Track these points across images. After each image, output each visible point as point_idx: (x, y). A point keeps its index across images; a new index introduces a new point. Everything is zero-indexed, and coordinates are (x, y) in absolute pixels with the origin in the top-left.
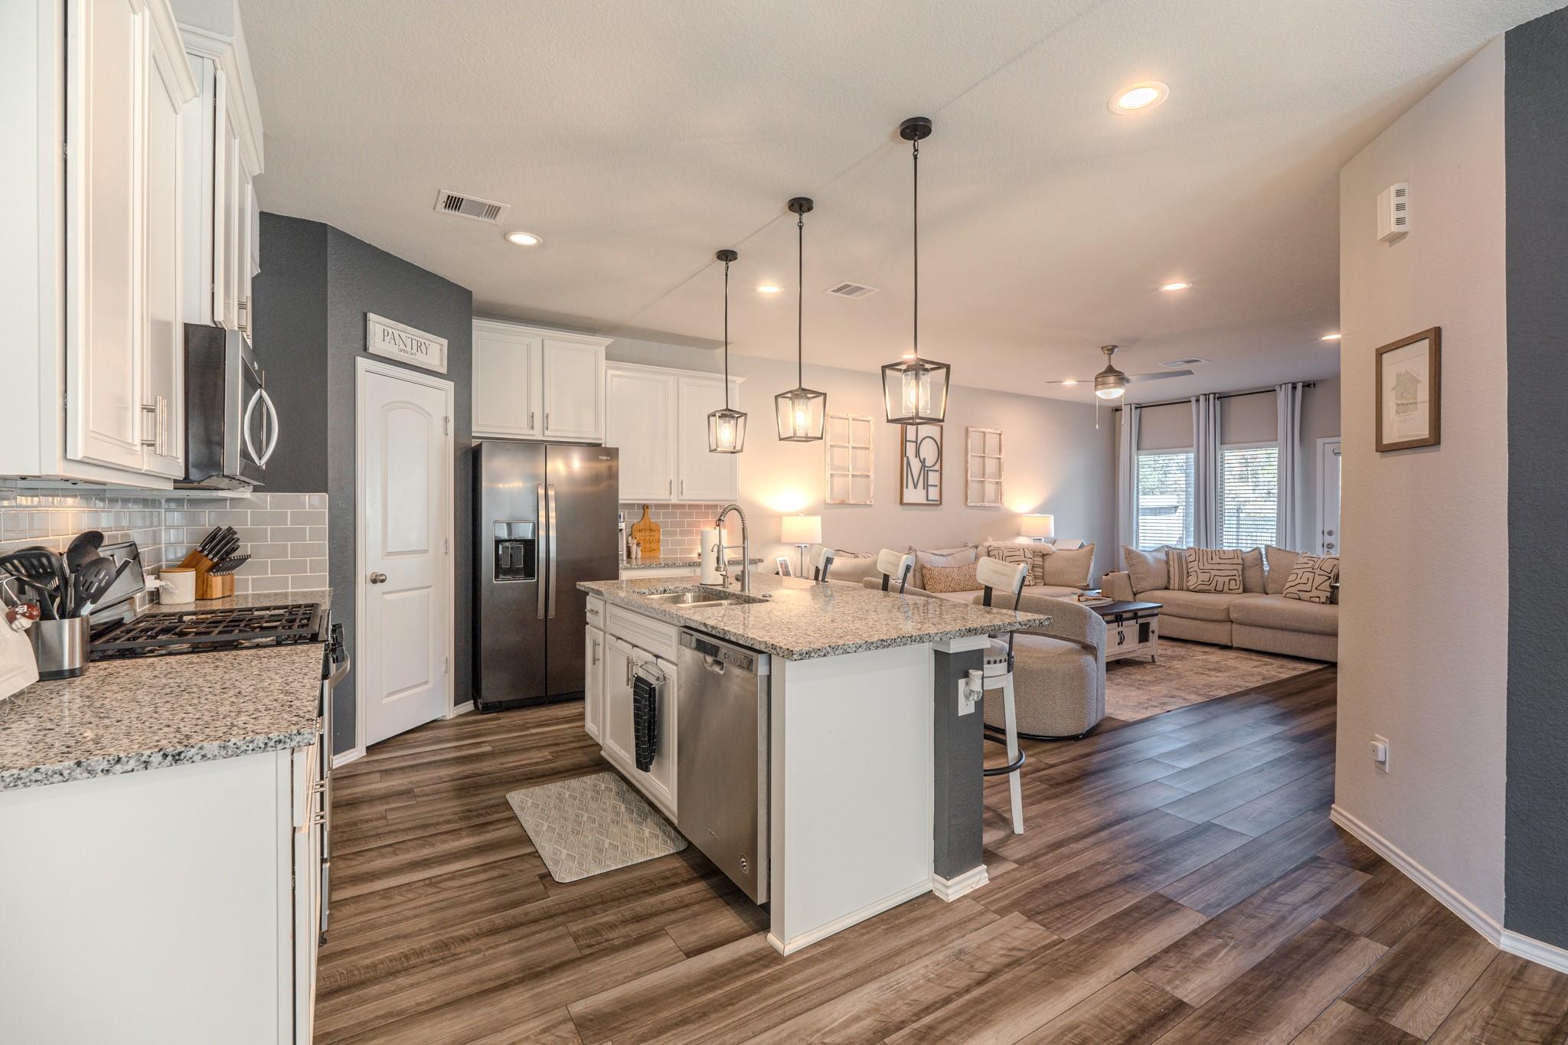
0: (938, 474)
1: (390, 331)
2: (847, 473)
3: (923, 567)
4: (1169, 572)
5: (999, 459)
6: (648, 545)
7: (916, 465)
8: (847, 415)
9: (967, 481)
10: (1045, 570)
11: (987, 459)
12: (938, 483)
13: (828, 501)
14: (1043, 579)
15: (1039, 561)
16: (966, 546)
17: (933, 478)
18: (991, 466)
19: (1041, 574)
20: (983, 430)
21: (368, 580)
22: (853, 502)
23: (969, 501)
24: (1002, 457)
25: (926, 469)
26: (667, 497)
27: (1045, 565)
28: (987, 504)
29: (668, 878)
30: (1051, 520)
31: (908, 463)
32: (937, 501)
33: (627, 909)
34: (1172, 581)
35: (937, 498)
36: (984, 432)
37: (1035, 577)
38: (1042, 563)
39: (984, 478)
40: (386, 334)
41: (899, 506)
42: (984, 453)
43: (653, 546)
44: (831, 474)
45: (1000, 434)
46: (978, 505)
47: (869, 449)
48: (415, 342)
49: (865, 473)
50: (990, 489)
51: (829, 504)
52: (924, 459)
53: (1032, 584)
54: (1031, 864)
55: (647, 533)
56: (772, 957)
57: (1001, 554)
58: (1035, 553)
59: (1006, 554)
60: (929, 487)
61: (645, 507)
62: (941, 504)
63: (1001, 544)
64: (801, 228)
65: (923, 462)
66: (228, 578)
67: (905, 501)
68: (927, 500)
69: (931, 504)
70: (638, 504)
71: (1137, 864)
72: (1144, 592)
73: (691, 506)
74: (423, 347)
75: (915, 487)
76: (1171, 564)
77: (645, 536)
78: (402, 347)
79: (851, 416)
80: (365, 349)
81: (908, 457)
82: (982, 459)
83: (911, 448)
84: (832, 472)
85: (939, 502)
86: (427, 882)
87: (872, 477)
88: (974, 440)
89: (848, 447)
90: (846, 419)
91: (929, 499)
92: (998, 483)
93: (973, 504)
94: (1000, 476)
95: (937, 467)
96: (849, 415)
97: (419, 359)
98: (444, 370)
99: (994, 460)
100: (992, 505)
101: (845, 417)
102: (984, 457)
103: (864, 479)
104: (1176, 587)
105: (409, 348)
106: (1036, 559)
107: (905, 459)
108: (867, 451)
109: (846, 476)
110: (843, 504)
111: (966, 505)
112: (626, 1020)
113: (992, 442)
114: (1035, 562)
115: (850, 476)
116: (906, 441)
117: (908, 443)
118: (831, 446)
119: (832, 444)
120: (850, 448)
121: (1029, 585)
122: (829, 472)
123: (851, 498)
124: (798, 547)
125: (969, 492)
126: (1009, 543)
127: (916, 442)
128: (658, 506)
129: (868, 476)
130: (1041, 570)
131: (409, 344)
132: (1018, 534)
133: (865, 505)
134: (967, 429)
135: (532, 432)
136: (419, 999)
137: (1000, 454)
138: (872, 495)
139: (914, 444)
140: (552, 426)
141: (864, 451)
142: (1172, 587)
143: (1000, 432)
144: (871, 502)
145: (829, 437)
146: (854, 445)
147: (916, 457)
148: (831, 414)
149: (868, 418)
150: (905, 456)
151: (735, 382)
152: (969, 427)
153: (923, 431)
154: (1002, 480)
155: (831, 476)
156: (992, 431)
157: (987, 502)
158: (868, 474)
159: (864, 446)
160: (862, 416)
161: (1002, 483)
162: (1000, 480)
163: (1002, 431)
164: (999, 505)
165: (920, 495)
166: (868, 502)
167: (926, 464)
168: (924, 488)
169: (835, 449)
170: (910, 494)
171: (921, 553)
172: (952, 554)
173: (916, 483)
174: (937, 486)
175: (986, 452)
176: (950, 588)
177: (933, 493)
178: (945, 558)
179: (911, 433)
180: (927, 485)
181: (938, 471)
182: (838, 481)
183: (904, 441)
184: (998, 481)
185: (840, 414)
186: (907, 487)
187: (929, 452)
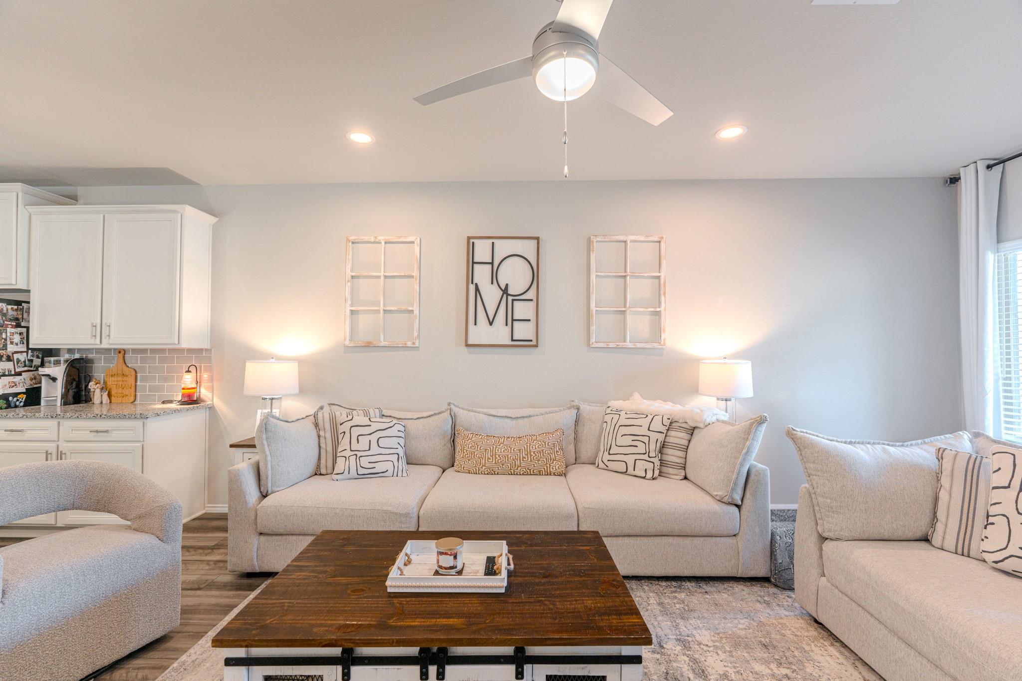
0: (532, 305)
2: (377, 308)
3: (458, 433)
4: (936, 500)
5: (658, 277)
7: (491, 295)
8: (376, 238)
9: (588, 312)
11: (629, 280)
12: (531, 315)
13: (347, 343)
14: (684, 468)
15: (680, 437)
17: (523, 310)
18: (639, 289)
19: (682, 461)
20: (621, 238)
22: (383, 344)
23: (593, 340)
24: (662, 274)
25: (510, 298)
27: (690, 446)
28: (630, 345)
31: (477, 289)
32: (531, 341)
34: (940, 526)
36: (625, 242)
37: (669, 465)
38: (686, 443)
39: (625, 307)
41: (465, 349)
42: (626, 272)
43: (127, 391)
45: (660, 242)
46: (611, 345)
47: (411, 277)
49: (404, 308)
50: (637, 323)
51: (347, 347)
52: (507, 285)
53: (649, 475)
55: (120, 378)
57: (614, 422)
58: (673, 424)
59: (623, 421)
60: (515, 323)
61: (122, 352)
62: (537, 345)
65: (505, 291)
67: (470, 342)
68: (512, 340)
69: (516, 344)
70: (115, 349)
72: (837, 539)
73: (153, 351)
75: (491, 324)
76: (945, 481)
77: (118, 381)
79: (381, 238)
81: (476, 285)
82: (623, 280)
83: (482, 274)
84: (353, 308)
85: (535, 343)
87: (416, 312)
88: (603, 253)
89: (379, 277)
90: (374, 242)
91: (515, 338)
92: (655, 314)
93: (600, 345)
94: (659, 303)
95: (531, 294)
96: (379, 238)
99: (649, 281)
100: (639, 345)
101: (372, 239)
102: (625, 277)
103: (406, 316)
104: (950, 544)
106: (675, 434)
107: (472, 288)
108: (410, 280)
109: (378, 312)
110: (368, 347)
111: (588, 344)
113: (641, 254)
114: (670, 440)
115: (382, 312)
116: (474, 263)
117: (476, 266)
118: (353, 277)
119: (353, 274)
120: (382, 278)
121: (644, 478)
122: (349, 308)
123: (382, 339)
124: (267, 399)
125: (593, 328)
127: (492, 263)
128: (135, 351)
129: (412, 311)
130: (682, 454)
133: (405, 347)
134: (589, 242)
137: (659, 272)
138: (415, 335)
139: (490, 266)
141: (407, 280)
142: (937, 540)
143: (659, 240)
144: (414, 343)
145: (349, 267)
146: (387, 274)
147: (492, 283)
148: (352, 238)
149: (410, 239)
150: (472, 283)
151: (176, 212)
152: (592, 237)
153: (504, 248)
154: (662, 309)
155: (352, 312)
156: (642, 238)
157: (630, 342)
158: (410, 309)
159: (403, 274)
160: (400, 237)
161: (663, 314)
162: (658, 309)
163: (662, 238)
164: (656, 345)
165: (500, 333)
166: (409, 344)
167: (510, 292)
168: (507, 325)
169: (361, 281)
170: (481, 333)
171: (466, 412)
172: (530, 416)
173: (491, 320)
174: (529, 320)
175: (628, 270)
176: (484, 468)
177: (523, 331)
178: (514, 421)
179: (482, 251)
180: (513, 320)
181: (532, 300)
182: (363, 319)
183: (472, 263)
184: (652, 309)
185: (366, 238)
186: (475, 324)
187: (515, 276)
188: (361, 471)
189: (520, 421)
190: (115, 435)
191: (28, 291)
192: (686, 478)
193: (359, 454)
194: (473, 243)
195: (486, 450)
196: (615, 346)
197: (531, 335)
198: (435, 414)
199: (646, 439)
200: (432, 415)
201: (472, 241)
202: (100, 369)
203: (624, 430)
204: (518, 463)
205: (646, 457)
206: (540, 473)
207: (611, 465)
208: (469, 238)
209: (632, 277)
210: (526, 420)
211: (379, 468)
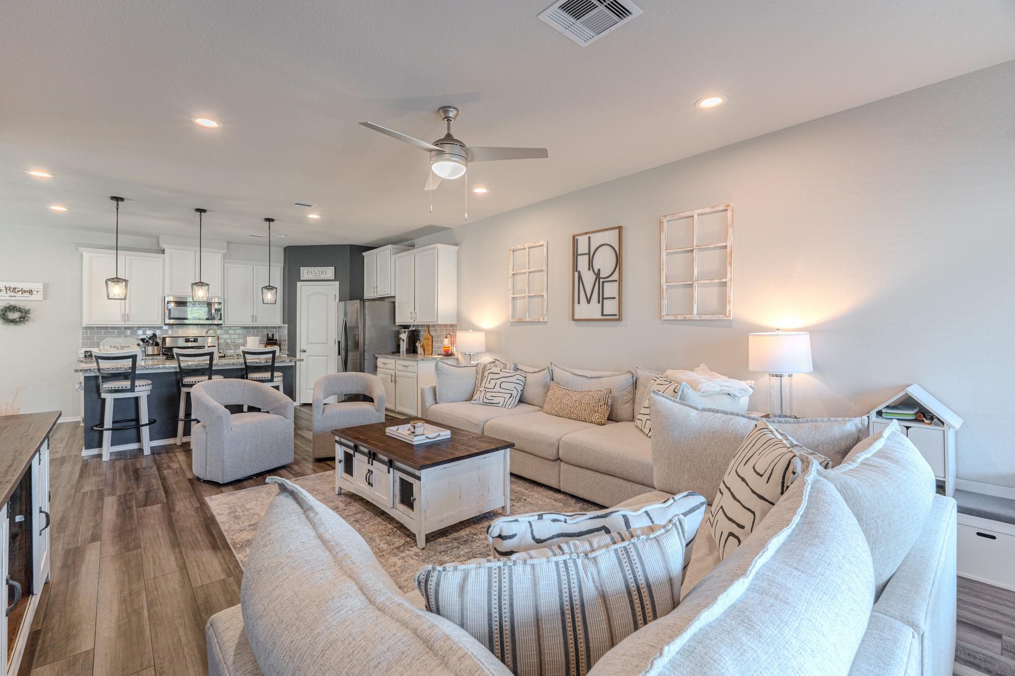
0: (616, 285)
1: (310, 270)
2: (525, 295)
5: (725, 247)
6: (427, 347)
7: (589, 278)
8: (523, 245)
9: (660, 287)
11: (697, 253)
12: (616, 295)
13: (511, 320)
17: (610, 289)
18: (705, 261)
20: (688, 214)
21: (301, 351)
22: (528, 320)
23: (664, 313)
24: (729, 243)
25: (601, 280)
28: (697, 317)
31: (580, 277)
32: (616, 315)
35: (616, 312)
36: (692, 217)
39: (692, 280)
41: (573, 323)
42: (692, 246)
43: (429, 348)
45: (726, 210)
46: (680, 318)
47: (543, 270)
48: (320, 272)
49: (538, 294)
50: (702, 295)
51: (510, 322)
52: (599, 270)
55: (427, 341)
60: (605, 301)
61: (428, 326)
62: (620, 319)
65: (598, 275)
67: (576, 317)
68: (603, 315)
69: (605, 318)
74: (324, 273)
75: (589, 301)
78: (316, 275)
79: (526, 245)
80: (300, 279)
81: (579, 272)
82: (690, 254)
83: (583, 262)
84: (513, 296)
85: (618, 318)
87: (545, 296)
88: (673, 232)
89: (525, 273)
90: (524, 249)
91: (605, 313)
92: (726, 285)
93: (670, 318)
95: (615, 276)
97: (323, 277)
98: (333, 279)
99: (718, 252)
100: (704, 317)
101: (522, 248)
102: (691, 251)
103: (540, 299)
107: (576, 274)
108: (542, 273)
109: (525, 297)
110: (521, 322)
111: (660, 317)
113: (706, 226)
115: (527, 297)
116: (578, 255)
117: (579, 257)
118: (513, 275)
119: (513, 272)
120: (528, 273)
122: (511, 296)
123: (527, 316)
125: (663, 302)
127: (589, 254)
129: (543, 296)
131: (318, 274)
133: (539, 322)
134: (660, 223)
135: (375, 295)
137: (726, 242)
138: (546, 313)
139: (588, 256)
140: (379, 290)
141: (539, 273)
143: (725, 208)
144: (544, 319)
145: (511, 268)
146: (529, 270)
147: (589, 270)
148: (512, 248)
149: (541, 243)
150: (577, 271)
151: (435, 248)
152: (662, 218)
153: (597, 239)
154: (728, 280)
155: (514, 299)
156: (708, 210)
157: (697, 314)
158: (542, 294)
159: (539, 269)
160: (536, 243)
161: (728, 284)
162: (724, 280)
163: (728, 206)
164: (721, 317)
165: (592, 310)
166: (541, 320)
167: (601, 275)
168: (599, 302)
169: (517, 276)
170: (582, 310)
171: (562, 372)
173: (589, 298)
174: (614, 298)
175: (695, 244)
176: (554, 410)
177: (611, 307)
178: (586, 380)
179: (583, 245)
180: (603, 299)
181: (616, 281)
182: (519, 303)
183: (576, 255)
184: (718, 281)
185: (519, 247)
186: (579, 303)
187: (605, 261)
188: (486, 401)
189: (590, 380)
190: (410, 369)
191: (395, 297)
193: (487, 390)
195: (558, 398)
196: (682, 318)
198: (542, 370)
200: (540, 371)
201: (576, 238)
202: (423, 334)
204: (572, 410)
208: (574, 237)
209: (699, 250)
211: (495, 400)
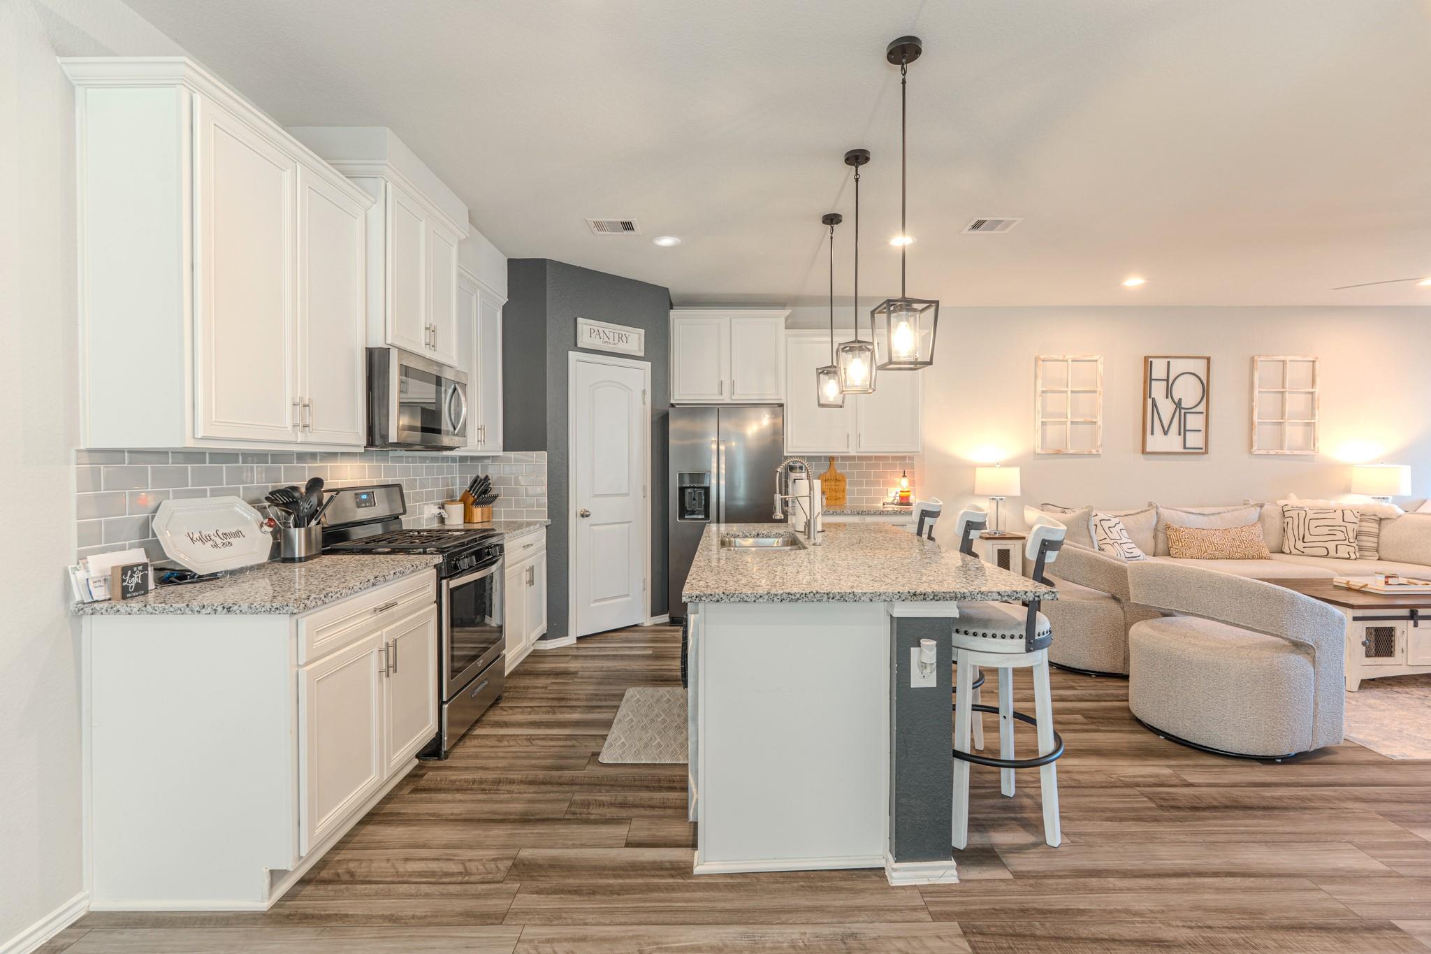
0: (1203, 417)
1: (596, 329)
2: (1065, 420)
3: (1168, 527)
5: (1312, 393)
6: (834, 494)
7: (1166, 408)
8: (1064, 356)
9: (1252, 423)
10: (1381, 538)
11: (1287, 395)
12: (1201, 426)
13: (1039, 451)
14: (1378, 551)
15: (1371, 527)
16: (1245, 504)
17: (1194, 421)
18: (1296, 403)
19: (1375, 545)
20: (1282, 358)
21: (579, 515)
22: (1071, 452)
23: (1255, 448)
24: (1317, 390)
25: (1183, 411)
26: (845, 450)
27: (1383, 533)
28: (1288, 452)
29: (674, 781)
30: (1406, 471)
31: (1154, 405)
32: (1202, 449)
33: (620, 796)
35: (1202, 445)
36: (1284, 362)
37: (1361, 549)
38: (1377, 531)
39: (1282, 419)
40: (592, 332)
41: (1142, 456)
42: (1283, 388)
43: (839, 495)
44: (1042, 422)
45: (1314, 362)
46: (1272, 452)
47: (1095, 392)
48: (616, 336)
49: (1089, 419)
50: (1294, 433)
51: (1039, 454)
52: (1180, 399)
53: (1353, 556)
54: (1032, 881)
55: (833, 483)
56: (684, 870)
57: (1302, 516)
58: (1363, 517)
59: (1312, 515)
60: (1187, 433)
61: (831, 459)
62: (1206, 452)
63: (1308, 503)
64: (857, 180)
65: (1178, 405)
66: (486, 509)
67: (1147, 450)
68: (1185, 448)
69: (1187, 452)
70: (825, 457)
71: (1188, 931)
73: (877, 458)
74: (624, 338)
75: (1166, 433)
77: (831, 485)
78: (606, 339)
79: (1069, 357)
80: (576, 345)
81: (1153, 399)
82: (1280, 395)
83: (1158, 390)
84: (1044, 420)
85: (1204, 450)
86: (529, 737)
87: (1100, 423)
88: (1265, 372)
89: (1066, 392)
90: (1063, 361)
91: (1188, 446)
92: (1311, 426)
93: (1262, 452)
94: (1313, 415)
95: (1202, 408)
96: (1067, 357)
97: (621, 347)
98: (642, 354)
99: (1303, 397)
100: (1296, 452)
101: (1061, 358)
102: (1282, 392)
103: (1089, 427)
105: (611, 341)
106: (1363, 524)
107: (1150, 401)
108: (1094, 394)
109: (1065, 423)
110: (1058, 453)
111: (1251, 453)
112: (544, 874)
113: (1298, 372)
114: (1363, 529)
115: (1069, 423)
116: (1151, 380)
117: (1153, 382)
118: (1043, 392)
119: (1044, 389)
120: (1069, 393)
122: (1039, 420)
123: (1070, 447)
124: (993, 499)
125: (1255, 438)
126: (1321, 503)
127: (1167, 380)
128: (843, 458)
129: (1096, 422)
130: (1375, 540)
131: (612, 338)
132: (1347, 490)
133: (1090, 455)
134: (1253, 360)
135: (721, 397)
136: (455, 811)
137: (1313, 388)
138: (1099, 443)
139: (1164, 382)
140: (737, 390)
141: (1090, 394)
143: (1313, 360)
144: (1098, 451)
145: (1039, 382)
146: (1074, 389)
147: (1167, 397)
148: (1042, 357)
149: (1095, 357)
150: (1150, 397)
152: (1256, 357)
153: (1178, 366)
154: (1316, 421)
155: (1043, 423)
156: (1299, 358)
157: (1288, 449)
158: (1095, 420)
159: (1088, 389)
160: (1085, 356)
161: (1316, 424)
162: (1313, 421)
163: (1317, 358)
164: (1310, 452)
165: (1173, 442)
166: (1094, 452)
167: (1183, 406)
168: (1179, 434)
169: (1049, 395)
170: (1157, 442)
171: (1166, 510)
172: (1219, 513)
173: (1166, 429)
174: (1200, 431)
175: (1287, 385)
176: (1206, 554)
177: (1194, 440)
178: (1206, 518)
179: (1159, 369)
180: (1185, 430)
181: (1202, 413)
182: (1050, 429)
183: (1148, 380)
184: (1308, 421)
185: (1055, 357)
186: (1152, 434)
187: (1187, 391)
189: (1211, 517)
192: (1379, 559)
194: (1151, 362)
195: (1203, 540)
196: (1274, 453)
197: (1201, 444)
198: (1142, 512)
199: (1344, 529)
200: (1138, 513)
201: (1149, 360)
203: (1314, 523)
205: (1346, 542)
206: (1253, 558)
207: (1307, 551)
208: (1146, 358)
209: (1290, 393)
210: (1216, 516)
